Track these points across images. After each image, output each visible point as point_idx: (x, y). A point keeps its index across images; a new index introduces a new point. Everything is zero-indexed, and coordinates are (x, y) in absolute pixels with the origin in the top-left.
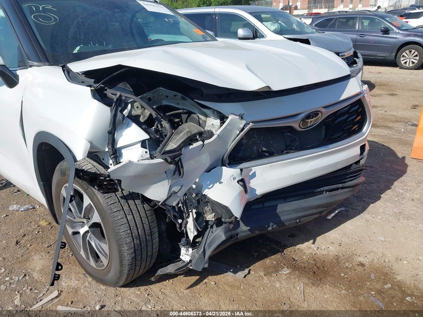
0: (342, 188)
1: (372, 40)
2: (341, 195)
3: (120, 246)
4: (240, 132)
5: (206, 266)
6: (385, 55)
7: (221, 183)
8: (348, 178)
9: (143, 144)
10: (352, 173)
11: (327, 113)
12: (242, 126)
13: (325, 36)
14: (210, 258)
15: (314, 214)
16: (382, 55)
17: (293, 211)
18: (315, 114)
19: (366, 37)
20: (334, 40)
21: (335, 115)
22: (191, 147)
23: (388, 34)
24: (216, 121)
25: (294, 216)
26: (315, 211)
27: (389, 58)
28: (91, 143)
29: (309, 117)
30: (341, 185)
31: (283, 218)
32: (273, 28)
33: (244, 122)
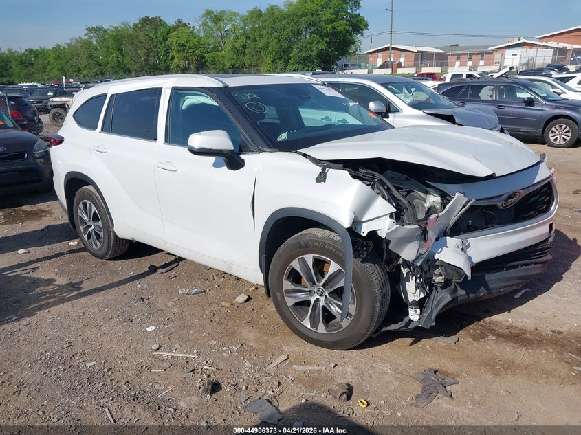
0: (535, 263)
1: (513, 113)
2: (534, 270)
3: (374, 303)
4: (464, 207)
5: (433, 324)
6: (529, 130)
7: (447, 247)
8: (538, 255)
9: (391, 216)
10: (541, 250)
11: (524, 193)
12: (464, 202)
13: (467, 111)
14: (437, 317)
15: (512, 285)
16: (525, 130)
17: (498, 280)
18: (514, 194)
19: (506, 109)
20: (479, 116)
21: (529, 196)
22: (430, 218)
23: (533, 106)
24: (437, 198)
25: (499, 285)
26: (514, 282)
27: (534, 134)
28: (355, 214)
29: (510, 197)
30: (533, 261)
31: (490, 286)
32: (408, 101)
33: (466, 199)
